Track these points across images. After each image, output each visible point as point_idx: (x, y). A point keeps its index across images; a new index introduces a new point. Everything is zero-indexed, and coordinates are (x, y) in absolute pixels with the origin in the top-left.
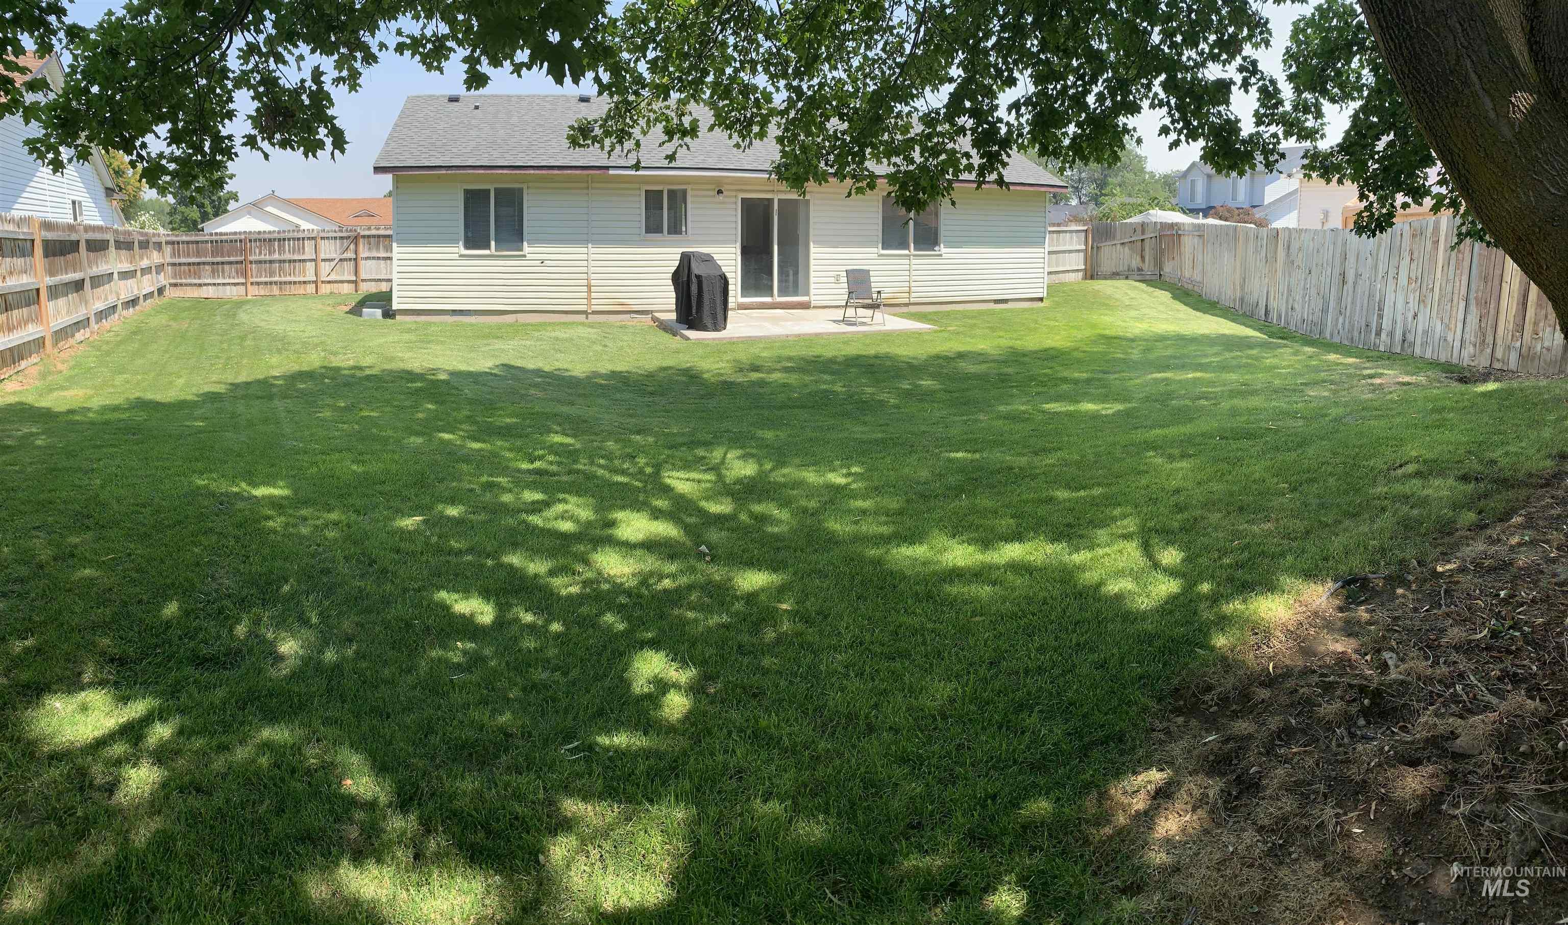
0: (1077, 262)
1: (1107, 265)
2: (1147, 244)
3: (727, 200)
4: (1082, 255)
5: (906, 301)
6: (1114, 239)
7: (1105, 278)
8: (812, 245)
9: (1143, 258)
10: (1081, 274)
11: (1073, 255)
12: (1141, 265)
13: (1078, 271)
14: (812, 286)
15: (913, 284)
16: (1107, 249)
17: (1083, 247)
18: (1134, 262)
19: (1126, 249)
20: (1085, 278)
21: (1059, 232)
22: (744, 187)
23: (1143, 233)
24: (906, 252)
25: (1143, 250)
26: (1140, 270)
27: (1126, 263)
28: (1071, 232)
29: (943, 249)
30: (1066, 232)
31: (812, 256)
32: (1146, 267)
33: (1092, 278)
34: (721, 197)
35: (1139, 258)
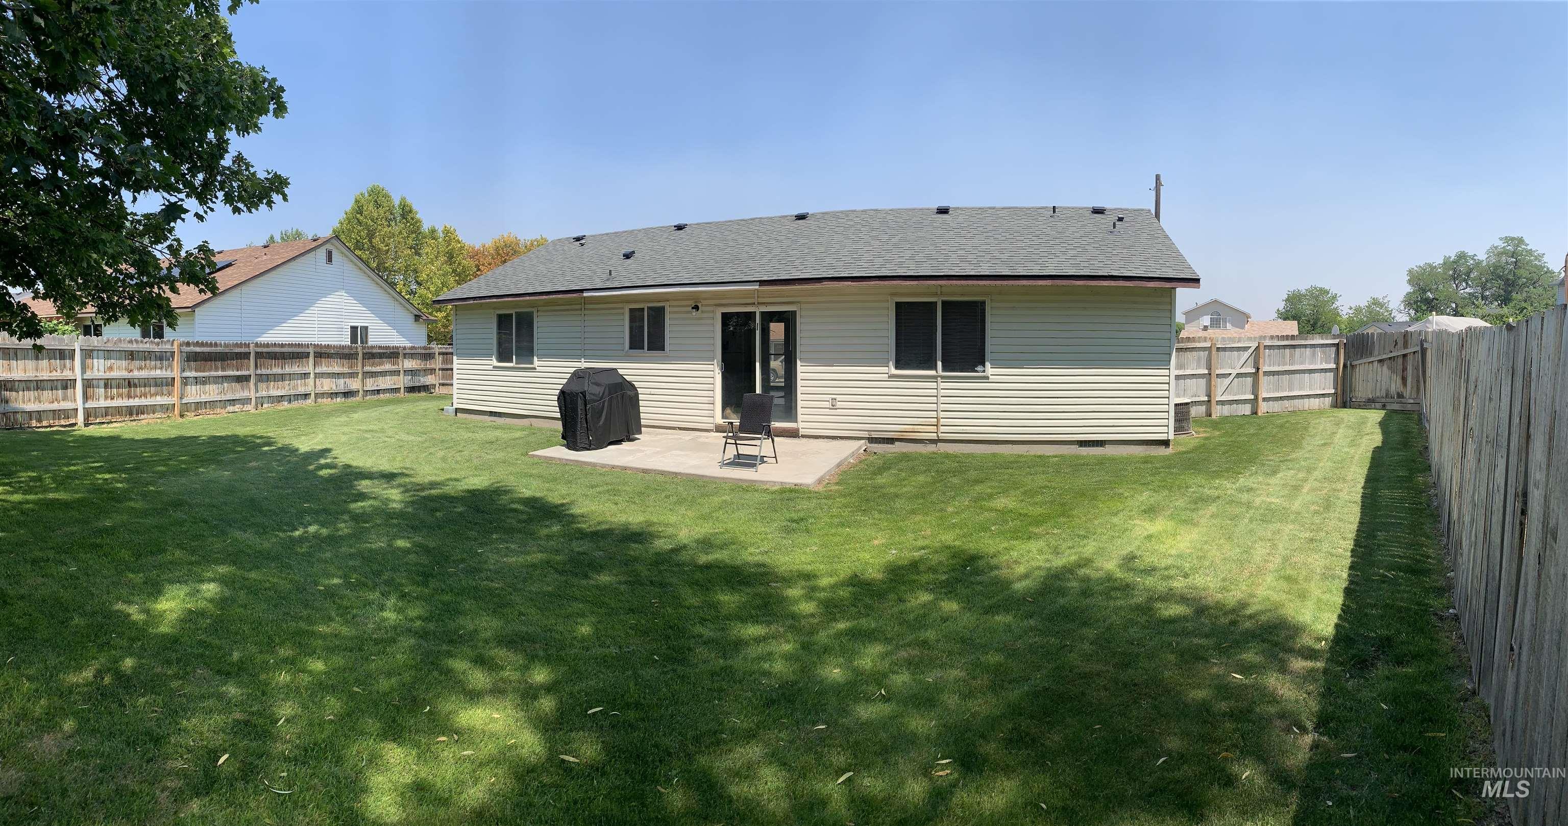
0: (1326, 385)
1: (1362, 391)
2: (1410, 358)
3: (705, 315)
4: (1331, 375)
5: (933, 436)
6: (1371, 354)
7: (1359, 407)
8: (799, 363)
9: (1404, 380)
10: (1328, 401)
11: (1317, 375)
12: (1401, 389)
13: (1323, 395)
14: (800, 411)
15: (942, 414)
16: (1362, 367)
17: (1334, 366)
18: (1393, 386)
19: (1385, 368)
20: (1335, 405)
21: (1294, 347)
22: (724, 302)
23: (1405, 346)
24: (932, 373)
25: (1404, 369)
26: (1400, 396)
27: (1384, 388)
28: (1313, 346)
29: (989, 370)
30: (1305, 346)
31: (800, 376)
32: (1407, 393)
33: (1344, 406)
34: (694, 313)
35: (1399, 381)
